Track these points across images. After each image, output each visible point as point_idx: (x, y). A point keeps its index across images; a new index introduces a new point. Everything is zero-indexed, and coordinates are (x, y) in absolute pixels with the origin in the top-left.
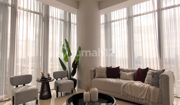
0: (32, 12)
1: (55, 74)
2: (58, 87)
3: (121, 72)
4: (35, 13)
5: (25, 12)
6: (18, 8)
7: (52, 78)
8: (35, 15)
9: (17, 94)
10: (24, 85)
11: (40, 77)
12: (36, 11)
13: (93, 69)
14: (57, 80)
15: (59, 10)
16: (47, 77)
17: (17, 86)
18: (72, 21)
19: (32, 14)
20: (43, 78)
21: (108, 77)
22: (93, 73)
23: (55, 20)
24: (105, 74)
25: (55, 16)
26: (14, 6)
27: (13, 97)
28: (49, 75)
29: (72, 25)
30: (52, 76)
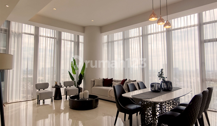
0: (48, 37)
1: (65, 83)
2: (66, 92)
3: (113, 82)
4: (51, 38)
5: (44, 38)
6: (39, 36)
7: (63, 86)
8: (51, 39)
9: (40, 94)
10: (44, 89)
11: (54, 85)
12: (51, 36)
13: (93, 80)
14: (66, 87)
15: (69, 34)
16: (59, 85)
17: (39, 90)
18: (80, 41)
19: (49, 39)
20: (56, 85)
21: (104, 86)
22: (93, 83)
23: (66, 41)
24: (101, 84)
25: (66, 39)
26: (37, 35)
27: (38, 95)
28: (60, 84)
29: (80, 44)
30: (62, 84)
